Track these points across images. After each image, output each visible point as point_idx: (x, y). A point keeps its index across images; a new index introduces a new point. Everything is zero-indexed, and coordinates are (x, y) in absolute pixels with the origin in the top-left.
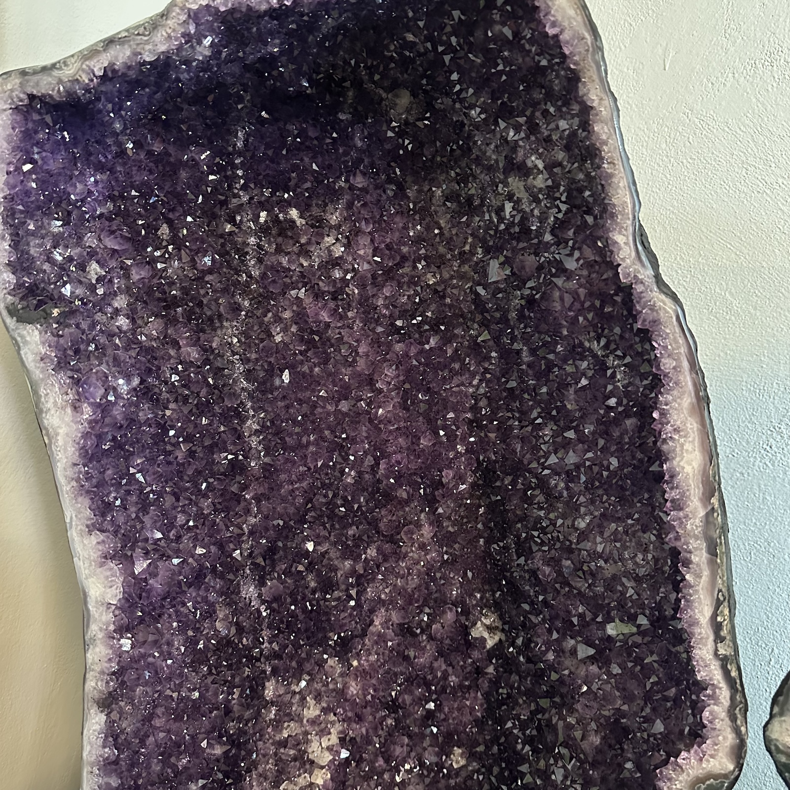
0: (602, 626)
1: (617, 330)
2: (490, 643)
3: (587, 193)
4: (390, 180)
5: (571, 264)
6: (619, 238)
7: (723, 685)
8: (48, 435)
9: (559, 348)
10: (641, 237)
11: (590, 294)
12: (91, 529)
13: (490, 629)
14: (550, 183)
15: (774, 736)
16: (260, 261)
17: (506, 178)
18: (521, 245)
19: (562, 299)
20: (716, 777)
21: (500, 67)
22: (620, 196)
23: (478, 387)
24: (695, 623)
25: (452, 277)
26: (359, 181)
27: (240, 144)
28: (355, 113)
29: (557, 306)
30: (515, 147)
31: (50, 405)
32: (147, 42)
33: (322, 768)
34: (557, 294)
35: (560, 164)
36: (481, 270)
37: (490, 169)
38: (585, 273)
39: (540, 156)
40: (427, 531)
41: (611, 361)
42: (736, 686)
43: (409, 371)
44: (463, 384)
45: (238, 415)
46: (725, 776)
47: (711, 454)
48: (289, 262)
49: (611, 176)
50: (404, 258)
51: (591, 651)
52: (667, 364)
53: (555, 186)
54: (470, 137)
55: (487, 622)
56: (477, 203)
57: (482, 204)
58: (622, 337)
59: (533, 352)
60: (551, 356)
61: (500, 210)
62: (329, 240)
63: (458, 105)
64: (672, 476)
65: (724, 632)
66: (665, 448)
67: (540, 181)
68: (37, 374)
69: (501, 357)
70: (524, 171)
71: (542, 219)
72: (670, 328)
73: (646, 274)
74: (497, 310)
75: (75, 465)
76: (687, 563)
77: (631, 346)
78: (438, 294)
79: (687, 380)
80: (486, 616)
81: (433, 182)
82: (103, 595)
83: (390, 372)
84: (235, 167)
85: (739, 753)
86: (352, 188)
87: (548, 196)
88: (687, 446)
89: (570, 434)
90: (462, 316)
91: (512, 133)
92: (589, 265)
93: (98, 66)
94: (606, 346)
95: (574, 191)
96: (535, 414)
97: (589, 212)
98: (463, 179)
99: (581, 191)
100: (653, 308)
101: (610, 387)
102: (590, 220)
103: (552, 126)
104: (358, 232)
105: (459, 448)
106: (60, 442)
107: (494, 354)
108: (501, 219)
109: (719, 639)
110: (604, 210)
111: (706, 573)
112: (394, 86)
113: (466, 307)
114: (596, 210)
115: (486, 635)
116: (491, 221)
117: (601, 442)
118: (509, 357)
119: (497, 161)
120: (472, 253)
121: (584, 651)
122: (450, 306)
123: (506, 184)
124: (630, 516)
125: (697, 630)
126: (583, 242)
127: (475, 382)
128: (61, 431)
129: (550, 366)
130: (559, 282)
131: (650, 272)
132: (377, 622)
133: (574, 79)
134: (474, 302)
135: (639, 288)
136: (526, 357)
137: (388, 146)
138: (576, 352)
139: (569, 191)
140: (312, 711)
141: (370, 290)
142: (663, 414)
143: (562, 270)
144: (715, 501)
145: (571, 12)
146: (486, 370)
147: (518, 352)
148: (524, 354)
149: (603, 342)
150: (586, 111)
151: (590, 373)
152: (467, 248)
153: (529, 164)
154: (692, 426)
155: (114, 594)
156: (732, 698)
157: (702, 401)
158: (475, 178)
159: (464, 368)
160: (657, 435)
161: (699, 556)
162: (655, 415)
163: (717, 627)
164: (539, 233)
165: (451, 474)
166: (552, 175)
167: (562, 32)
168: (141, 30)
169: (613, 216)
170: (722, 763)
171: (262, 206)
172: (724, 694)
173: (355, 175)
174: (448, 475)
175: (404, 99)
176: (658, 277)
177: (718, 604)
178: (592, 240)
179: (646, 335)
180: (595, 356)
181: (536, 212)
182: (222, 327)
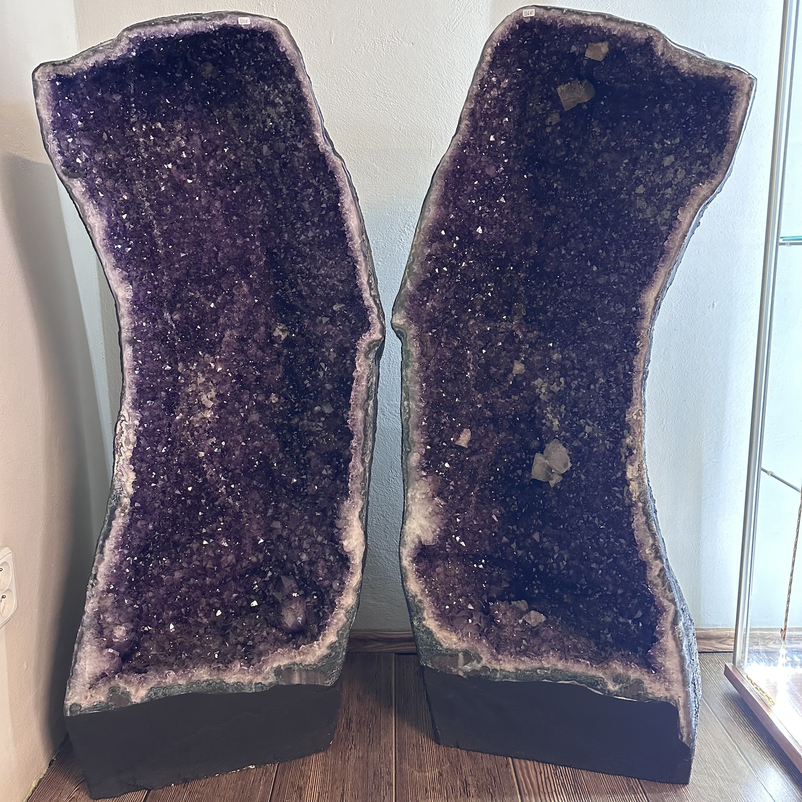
0: (331, 307)
1: (322, 173)
2: (283, 337)
3: (303, 115)
4: (204, 107)
5: (300, 146)
6: (318, 134)
7: (374, 306)
8: (90, 227)
9: (300, 184)
10: (325, 133)
11: (309, 158)
12: (116, 267)
13: (282, 330)
14: (286, 110)
15: (394, 322)
16: (146, 150)
17: (266, 107)
18: (277, 138)
19: (298, 161)
20: (376, 341)
21: (259, 59)
22: (316, 118)
23: (263, 211)
24: (362, 284)
25: (243, 156)
26: (190, 108)
27: (132, 91)
28: (184, 73)
29: (297, 164)
30: (268, 93)
31: (90, 214)
32: (113, 52)
33: (209, 409)
34: (296, 159)
35: (290, 102)
36: (259, 151)
37: (256, 102)
38: (306, 149)
39: (280, 98)
40: (245, 289)
41: (321, 187)
42: (379, 306)
43: (228, 204)
44: (254, 210)
45: (150, 227)
46: (380, 340)
47: (361, 219)
48: (161, 150)
49: (311, 109)
50: (218, 146)
51: (328, 319)
52: (341, 184)
53: (289, 112)
54: (245, 87)
55: (281, 328)
56: (251, 118)
57: (254, 119)
58: (324, 176)
59: (288, 189)
60: (296, 189)
61: (264, 122)
62: (178, 138)
63: (238, 73)
64: (348, 229)
65: (373, 287)
66: (344, 218)
67: (282, 109)
68: (82, 201)
69: (271, 193)
70: (274, 105)
71: (285, 126)
72: (341, 170)
73: (329, 148)
74: (268, 170)
75: (104, 239)
76: (357, 262)
77: (328, 180)
78: (237, 165)
79: (348, 189)
80: (280, 325)
81: (227, 107)
82: (125, 295)
83: (217, 204)
84: (131, 103)
85: (383, 331)
86: (186, 111)
87: (286, 116)
88: (352, 216)
89: (309, 223)
90: (251, 175)
91: (266, 87)
92: (307, 146)
93: (91, 62)
94: (318, 182)
95: (297, 115)
96: (292, 219)
97: (304, 123)
98: (242, 106)
99: (300, 114)
100: (333, 162)
101: (322, 199)
102: (305, 126)
103: (285, 86)
104: (192, 134)
105: (257, 243)
106: (97, 230)
107: (268, 193)
108: (265, 126)
109: (371, 289)
110: (310, 122)
111: (364, 264)
112: (204, 60)
113: (253, 170)
114: (307, 122)
115: (281, 333)
116: (260, 127)
117: (322, 224)
118: (276, 192)
119: (260, 99)
120: (252, 143)
121: (325, 320)
122: (244, 170)
123: (266, 110)
124: (336, 257)
125: (363, 287)
126: (304, 136)
127: (261, 208)
128: (97, 225)
129: (296, 193)
130: (296, 153)
131: (330, 148)
132: (226, 336)
133: (293, 69)
134: (256, 167)
135: (327, 154)
136: (285, 191)
137: (202, 90)
138: (308, 185)
139: (295, 114)
140: (201, 379)
141: (203, 164)
142: (342, 204)
143: (297, 149)
144: (364, 236)
145: (289, 43)
146: (266, 201)
147: (281, 190)
148: (284, 190)
149: (317, 179)
150: (299, 83)
151: (313, 194)
152: (249, 140)
153: (276, 102)
154: (353, 208)
155: (129, 295)
156: (378, 311)
157: (356, 199)
158: (248, 106)
159: (255, 202)
160: (340, 213)
161: (361, 258)
162: (339, 205)
163: (370, 285)
164: (284, 133)
165: (255, 257)
166: (287, 107)
167: (286, 50)
168: (109, 46)
169: (314, 125)
170: (377, 336)
171: (143, 122)
172: (375, 310)
173: (187, 104)
174: (253, 258)
175: (209, 68)
176: (334, 150)
177: (369, 276)
178: (307, 136)
179: (332, 174)
180: (315, 186)
181: (282, 123)
182: (135, 184)
